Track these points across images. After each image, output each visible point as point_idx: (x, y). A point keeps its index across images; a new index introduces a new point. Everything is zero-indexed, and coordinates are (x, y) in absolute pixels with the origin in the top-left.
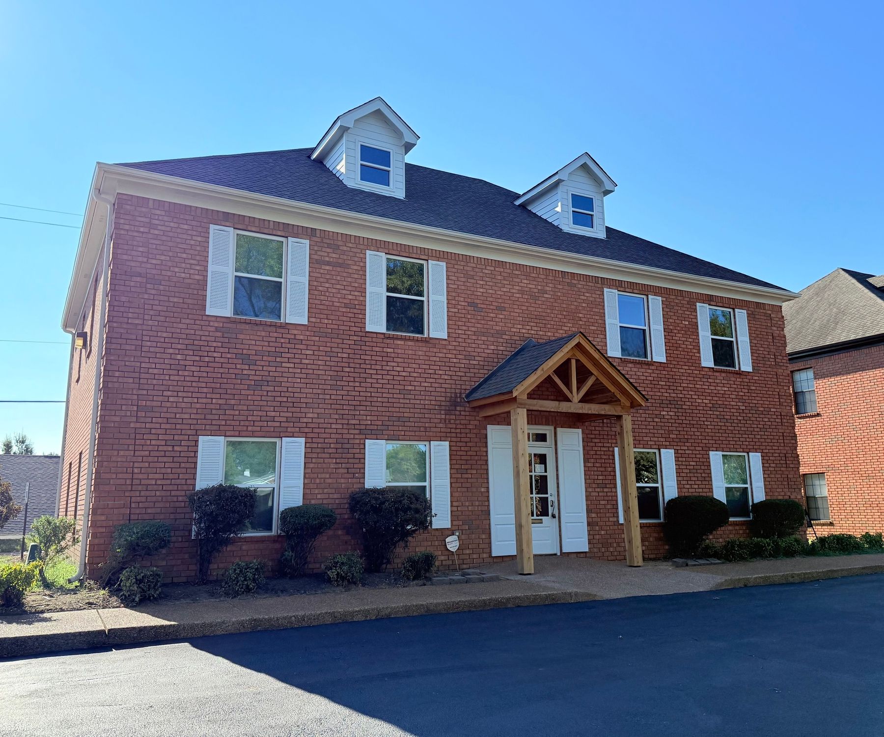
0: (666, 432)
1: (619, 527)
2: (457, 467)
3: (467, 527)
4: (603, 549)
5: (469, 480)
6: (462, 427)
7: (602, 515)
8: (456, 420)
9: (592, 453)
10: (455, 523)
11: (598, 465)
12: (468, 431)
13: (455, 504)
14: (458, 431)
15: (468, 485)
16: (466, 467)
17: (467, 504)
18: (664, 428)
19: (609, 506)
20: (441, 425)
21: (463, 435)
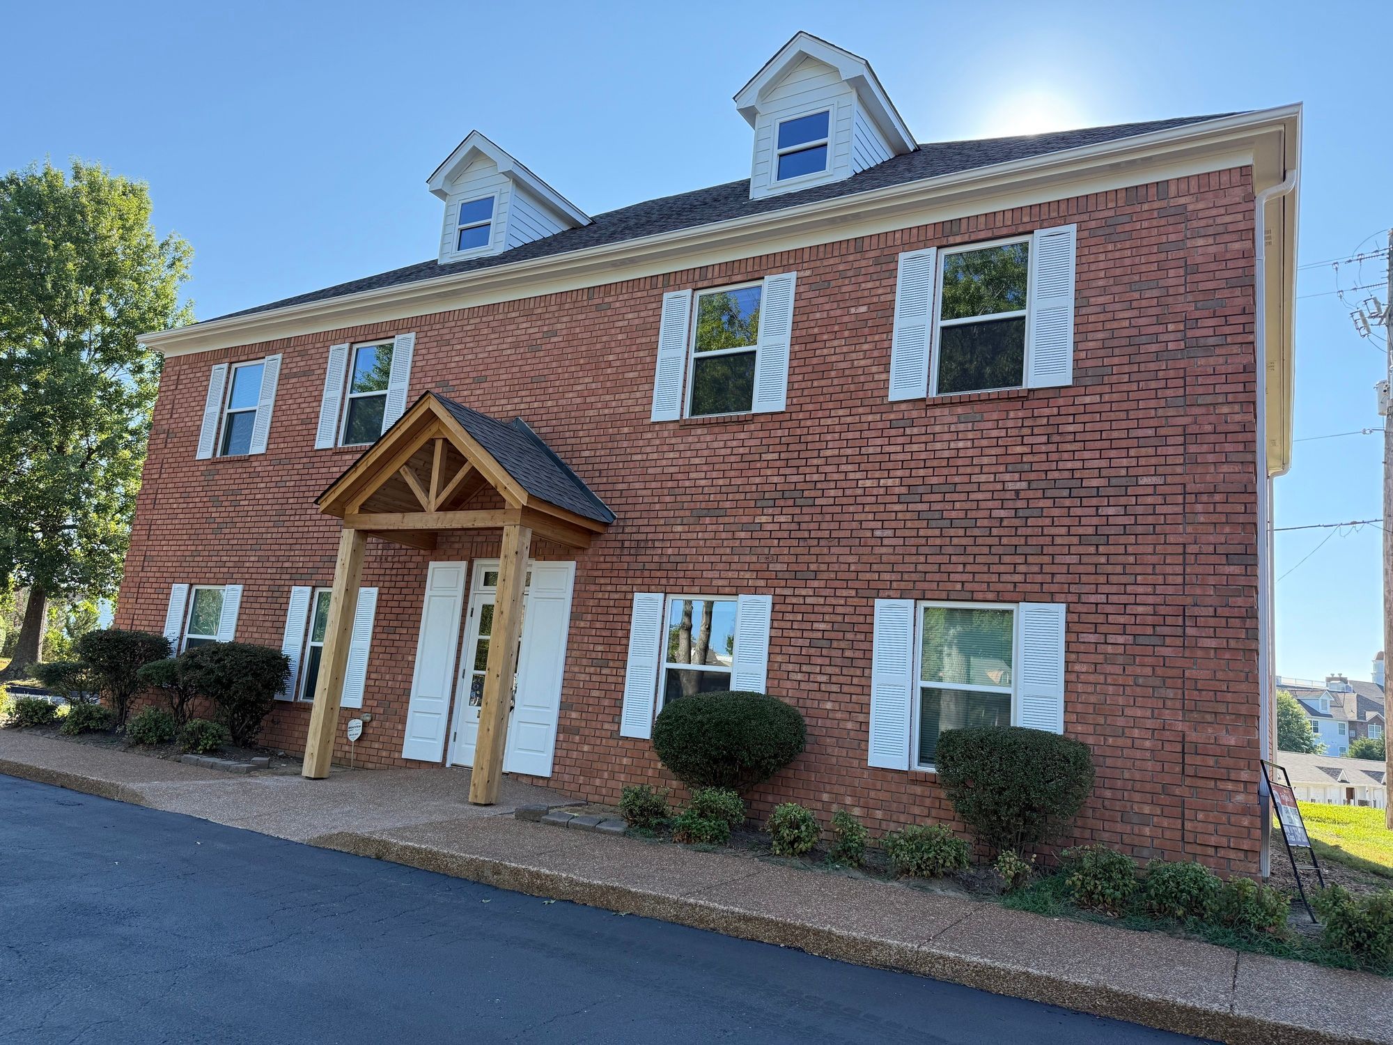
0: (762, 559)
1: (620, 743)
2: (385, 623)
3: (382, 711)
4: (582, 778)
5: (396, 644)
6: (399, 566)
7: (590, 716)
8: (394, 556)
9: (591, 603)
10: (369, 703)
11: (598, 625)
12: (406, 571)
13: (373, 676)
14: (394, 572)
15: (393, 650)
16: (395, 623)
17: (387, 677)
18: (759, 550)
19: (606, 702)
20: (375, 565)
21: (400, 578)
